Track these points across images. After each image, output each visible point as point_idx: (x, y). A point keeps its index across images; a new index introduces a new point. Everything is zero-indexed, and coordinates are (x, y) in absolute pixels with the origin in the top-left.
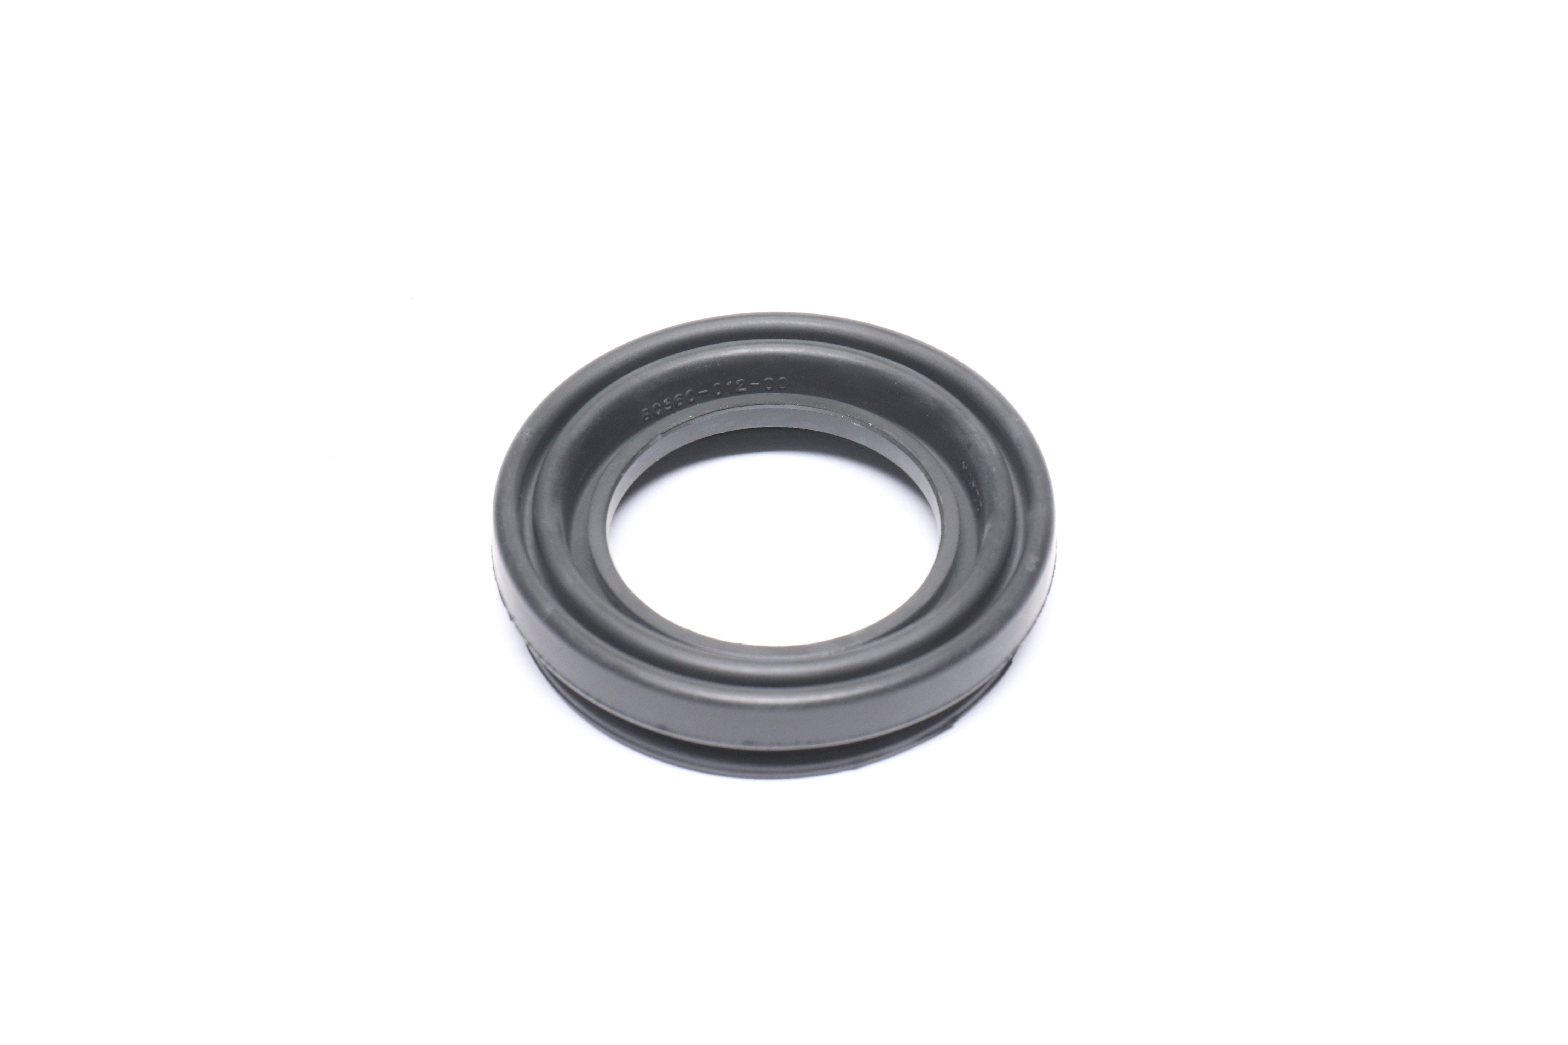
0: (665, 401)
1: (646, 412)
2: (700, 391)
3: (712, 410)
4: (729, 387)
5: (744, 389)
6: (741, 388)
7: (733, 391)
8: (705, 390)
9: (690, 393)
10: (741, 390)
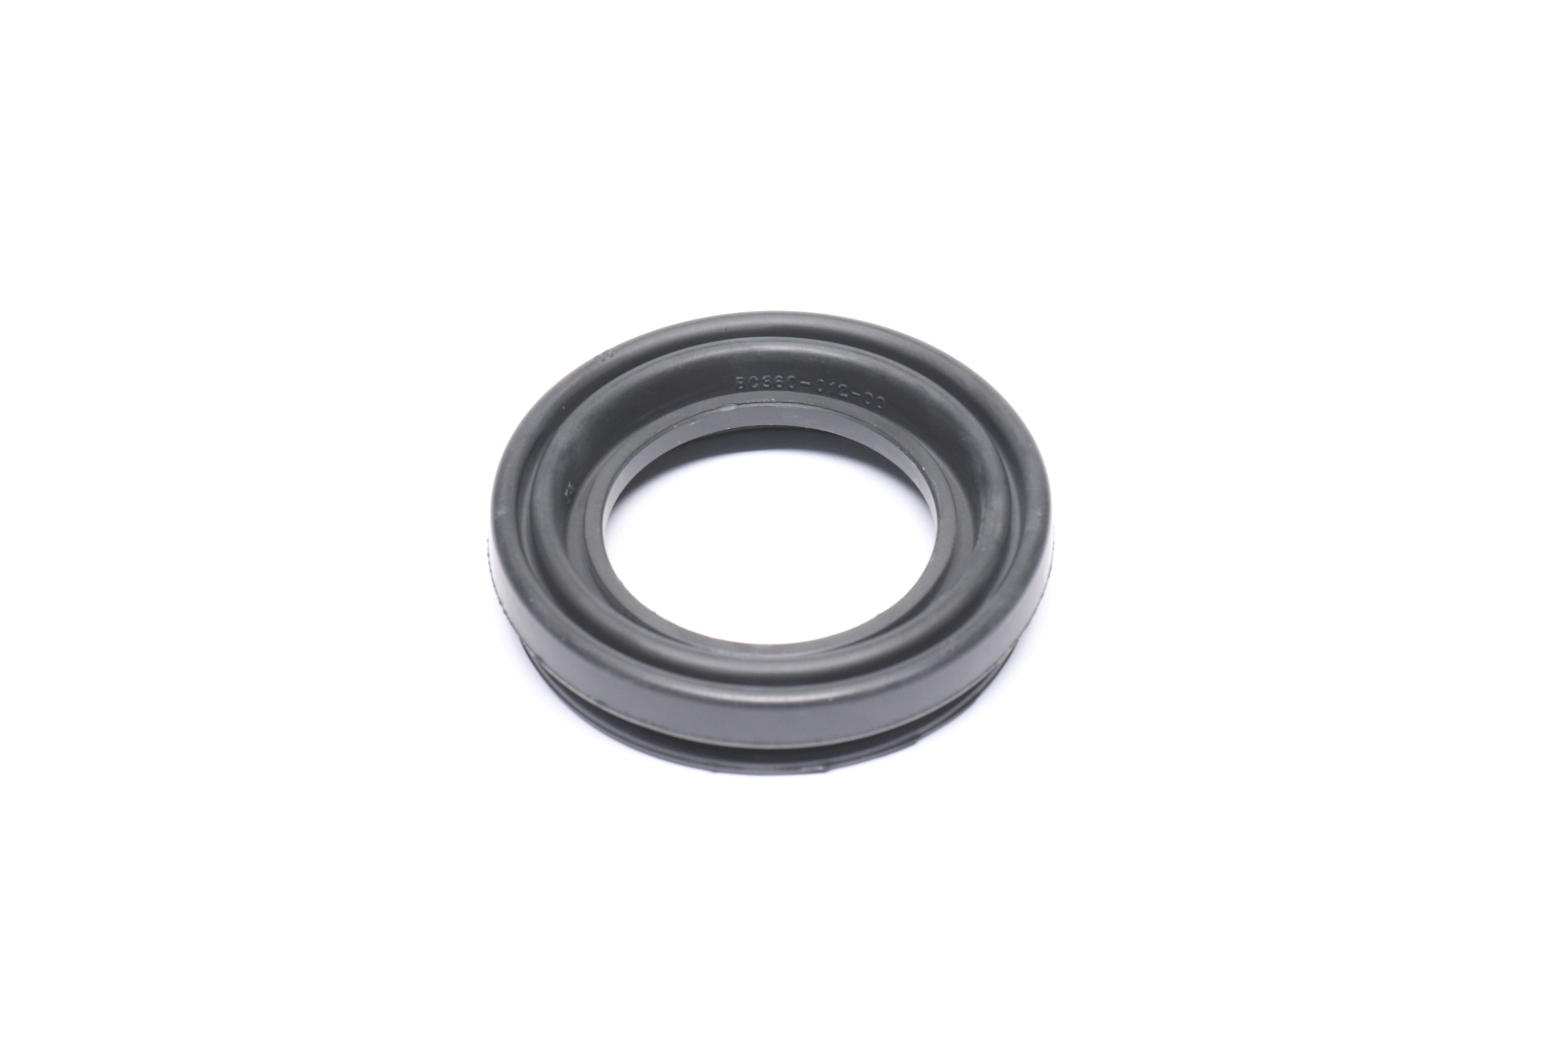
0: (764, 378)
1: (740, 380)
2: (803, 381)
3: (796, 401)
4: (830, 387)
5: (846, 395)
6: (843, 392)
7: (834, 394)
8: (808, 381)
9: (792, 379)
10: (842, 394)
